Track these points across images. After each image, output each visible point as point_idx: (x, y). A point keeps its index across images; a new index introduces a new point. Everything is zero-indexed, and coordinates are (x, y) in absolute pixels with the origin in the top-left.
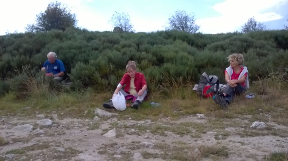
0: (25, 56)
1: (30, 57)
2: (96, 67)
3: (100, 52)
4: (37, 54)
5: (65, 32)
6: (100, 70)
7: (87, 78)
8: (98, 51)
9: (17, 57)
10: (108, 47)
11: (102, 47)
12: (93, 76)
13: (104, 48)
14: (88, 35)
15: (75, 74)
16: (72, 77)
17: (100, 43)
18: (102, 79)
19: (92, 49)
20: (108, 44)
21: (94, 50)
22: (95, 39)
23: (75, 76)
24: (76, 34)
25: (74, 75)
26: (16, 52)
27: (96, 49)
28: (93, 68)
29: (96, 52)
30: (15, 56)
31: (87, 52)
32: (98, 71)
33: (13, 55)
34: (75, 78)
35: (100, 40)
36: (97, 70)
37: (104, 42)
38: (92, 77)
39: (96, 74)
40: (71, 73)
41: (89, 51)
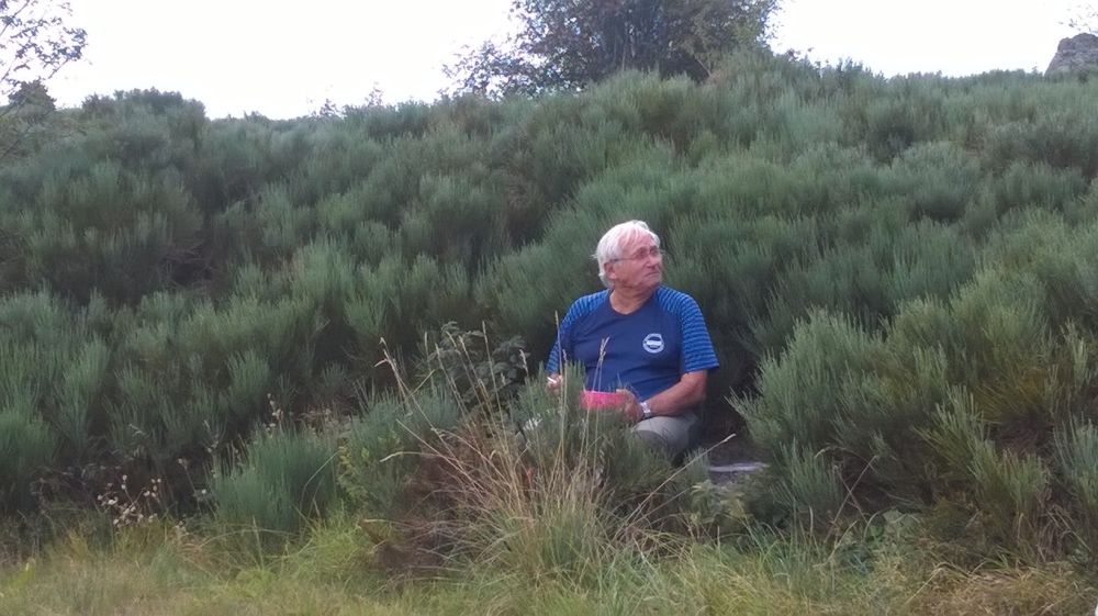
0: (441, 263)
1: (472, 271)
2: (950, 352)
3: (979, 233)
4: (517, 244)
5: (708, 88)
6: (983, 374)
7: (879, 440)
8: (963, 224)
9: (388, 266)
10: (1037, 198)
11: (987, 194)
12: (925, 419)
13: (1005, 205)
14: (877, 109)
15: (788, 404)
16: (761, 426)
17: (975, 164)
18: (999, 452)
19: (916, 214)
20: (1043, 173)
21: (926, 222)
22: (930, 135)
23: (789, 414)
24: (787, 100)
25: (780, 407)
26: (380, 229)
27: (944, 212)
28: (931, 364)
29: (947, 233)
30: (375, 264)
31: (877, 234)
32: (971, 389)
33: (365, 255)
34: (789, 432)
35: (971, 142)
36: (956, 376)
37: (1006, 154)
38: (925, 434)
39: (951, 409)
40: (756, 393)
41: (891, 229)
